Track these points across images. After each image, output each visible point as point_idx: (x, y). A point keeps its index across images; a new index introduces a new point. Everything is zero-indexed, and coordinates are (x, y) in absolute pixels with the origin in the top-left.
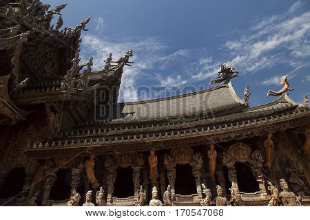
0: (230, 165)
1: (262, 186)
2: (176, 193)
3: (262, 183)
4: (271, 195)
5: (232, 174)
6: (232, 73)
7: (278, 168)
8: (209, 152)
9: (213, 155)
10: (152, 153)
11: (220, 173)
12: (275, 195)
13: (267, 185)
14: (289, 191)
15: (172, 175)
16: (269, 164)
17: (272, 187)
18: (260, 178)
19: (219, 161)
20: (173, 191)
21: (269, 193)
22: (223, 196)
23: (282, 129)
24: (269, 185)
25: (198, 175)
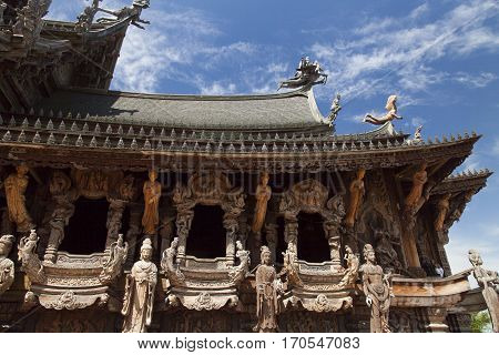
0: (291, 214)
1: (335, 254)
2: (187, 253)
3: (336, 248)
4: (346, 267)
5: (292, 229)
6: (317, 75)
7: (363, 228)
8: (259, 189)
9: (264, 193)
10: (153, 177)
11: (271, 227)
12: (353, 268)
13: (343, 252)
14: (374, 264)
15: (185, 221)
16: (352, 221)
17: (351, 256)
18: (335, 240)
19: (272, 206)
20: (182, 249)
21: (345, 264)
22: (269, 265)
23: (384, 165)
24: (347, 252)
25: (232, 225)
